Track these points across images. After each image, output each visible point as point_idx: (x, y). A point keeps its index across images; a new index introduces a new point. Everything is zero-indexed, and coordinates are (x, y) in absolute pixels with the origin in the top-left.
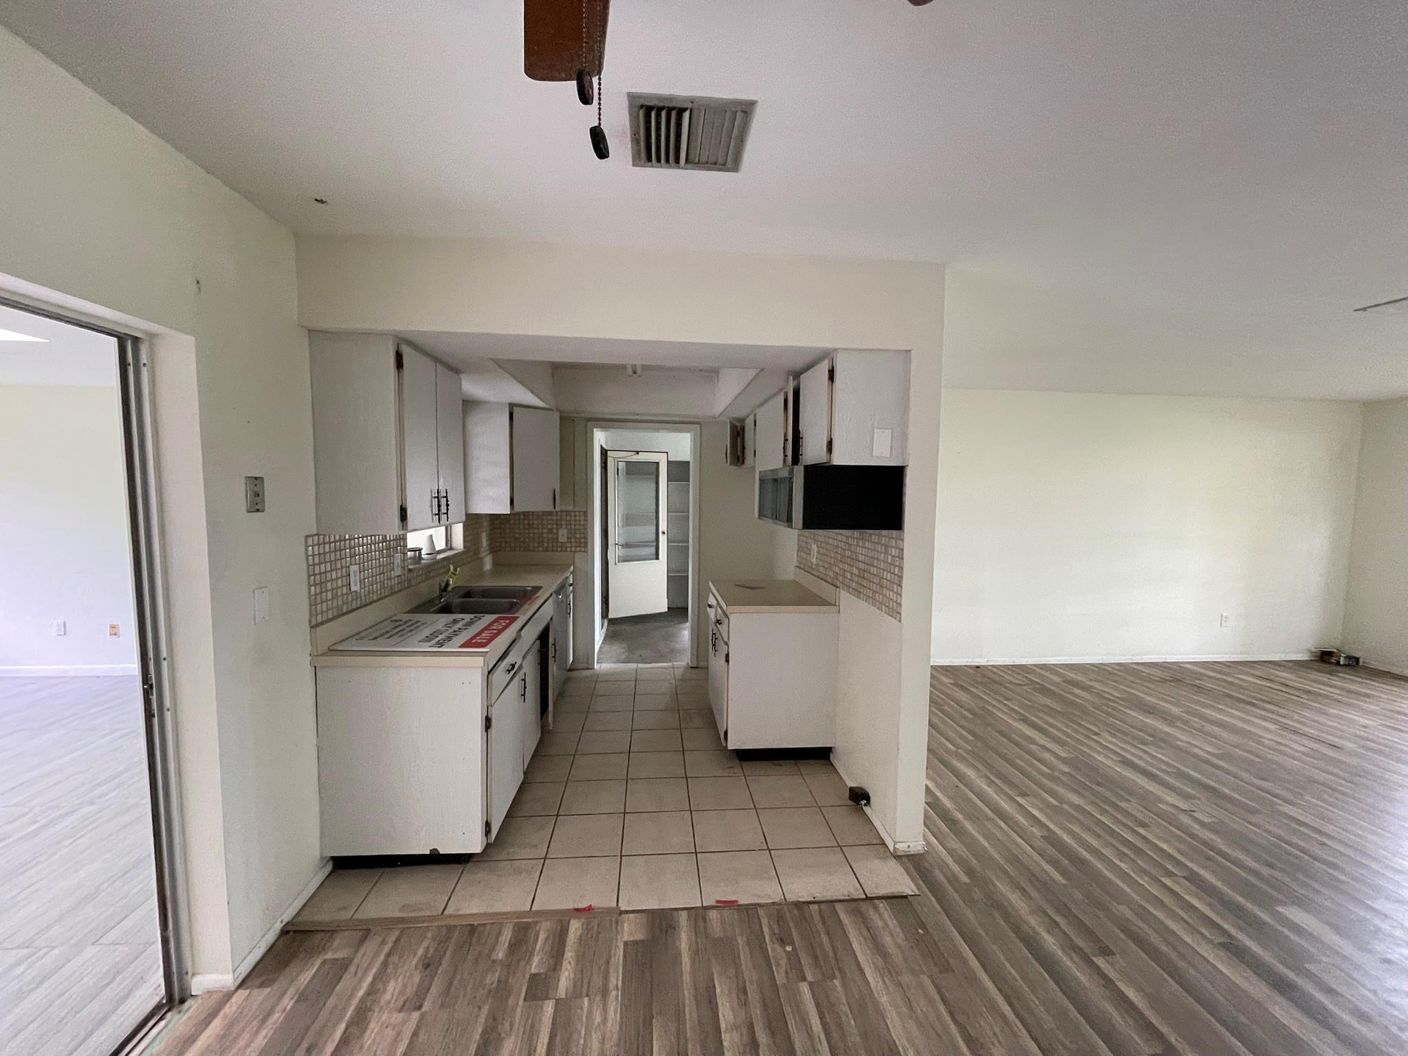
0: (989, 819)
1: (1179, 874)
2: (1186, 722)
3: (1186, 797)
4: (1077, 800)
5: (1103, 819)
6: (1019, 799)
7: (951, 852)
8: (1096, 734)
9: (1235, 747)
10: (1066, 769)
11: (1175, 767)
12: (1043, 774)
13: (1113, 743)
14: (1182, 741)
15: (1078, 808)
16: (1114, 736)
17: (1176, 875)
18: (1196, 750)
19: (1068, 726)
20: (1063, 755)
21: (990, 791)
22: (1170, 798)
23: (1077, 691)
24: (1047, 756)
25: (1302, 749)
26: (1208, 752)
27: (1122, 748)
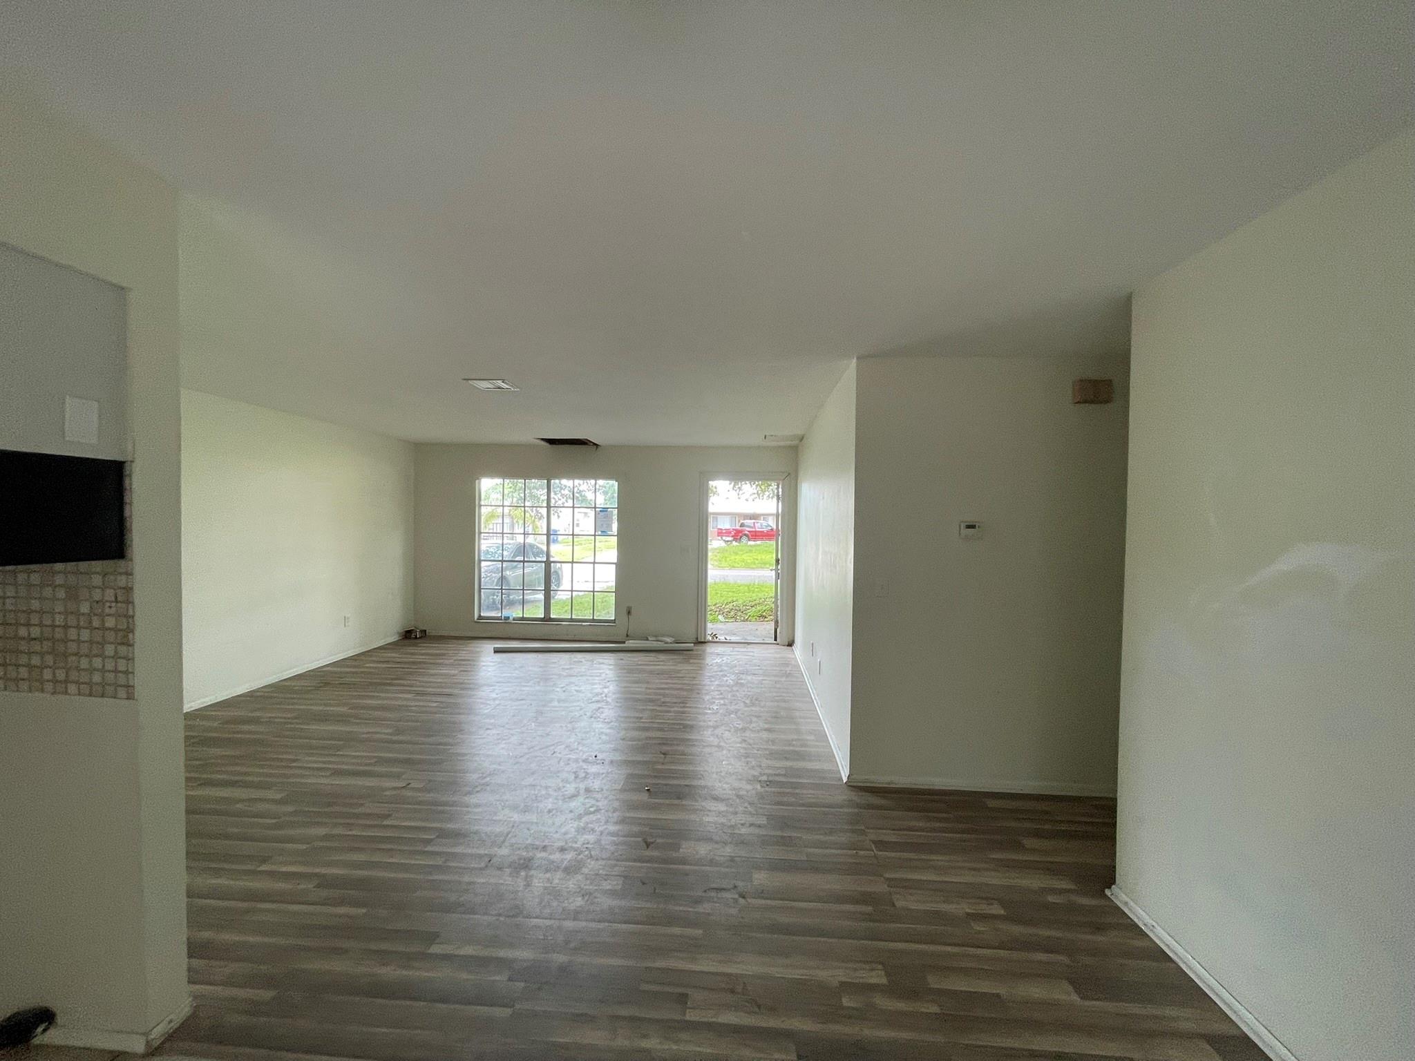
0: (247, 911)
1: (432, 837)
2: (356, 717)
3: (398, 776)
4: (322, 831)
5: (354, 833)
6: (264, 868)
7: (229, 982)
8: (294, 761)
9: (400, 721)
10: (290, 809)
11: (375, 757)
12: (269, 827)
13: (316, 762)
14: (364, 733)
15: (326, 837)
16: (312, 755)
17: (431, 840)
18: (378, 736)
19: (262, 767)
20: (278, 796)
21: (222, 881)
22: (388, 783)
23: (246, 727)
24: (262, 807)
25: (435, 705)
26: (387, 734)
27: (324, 763)
